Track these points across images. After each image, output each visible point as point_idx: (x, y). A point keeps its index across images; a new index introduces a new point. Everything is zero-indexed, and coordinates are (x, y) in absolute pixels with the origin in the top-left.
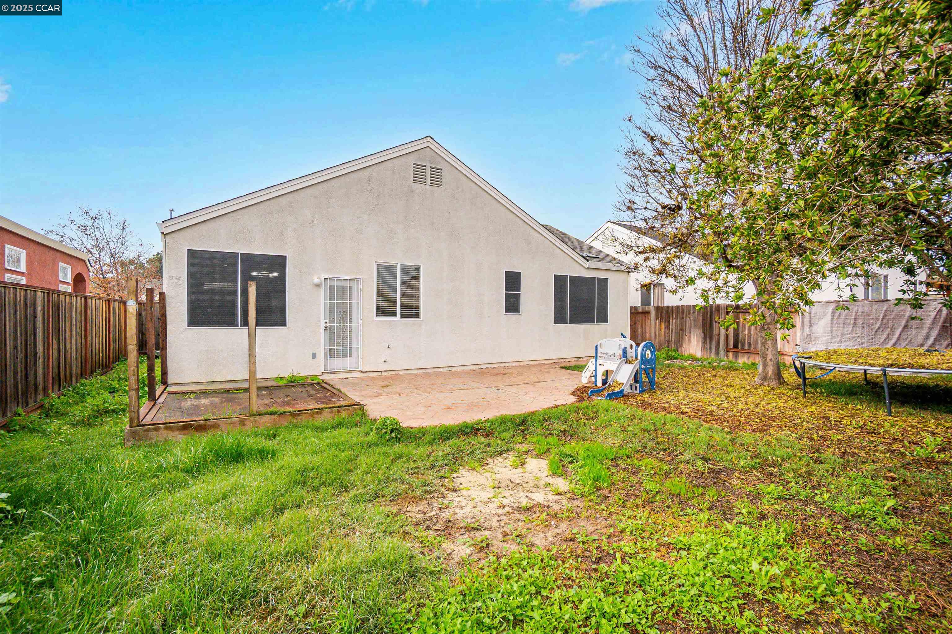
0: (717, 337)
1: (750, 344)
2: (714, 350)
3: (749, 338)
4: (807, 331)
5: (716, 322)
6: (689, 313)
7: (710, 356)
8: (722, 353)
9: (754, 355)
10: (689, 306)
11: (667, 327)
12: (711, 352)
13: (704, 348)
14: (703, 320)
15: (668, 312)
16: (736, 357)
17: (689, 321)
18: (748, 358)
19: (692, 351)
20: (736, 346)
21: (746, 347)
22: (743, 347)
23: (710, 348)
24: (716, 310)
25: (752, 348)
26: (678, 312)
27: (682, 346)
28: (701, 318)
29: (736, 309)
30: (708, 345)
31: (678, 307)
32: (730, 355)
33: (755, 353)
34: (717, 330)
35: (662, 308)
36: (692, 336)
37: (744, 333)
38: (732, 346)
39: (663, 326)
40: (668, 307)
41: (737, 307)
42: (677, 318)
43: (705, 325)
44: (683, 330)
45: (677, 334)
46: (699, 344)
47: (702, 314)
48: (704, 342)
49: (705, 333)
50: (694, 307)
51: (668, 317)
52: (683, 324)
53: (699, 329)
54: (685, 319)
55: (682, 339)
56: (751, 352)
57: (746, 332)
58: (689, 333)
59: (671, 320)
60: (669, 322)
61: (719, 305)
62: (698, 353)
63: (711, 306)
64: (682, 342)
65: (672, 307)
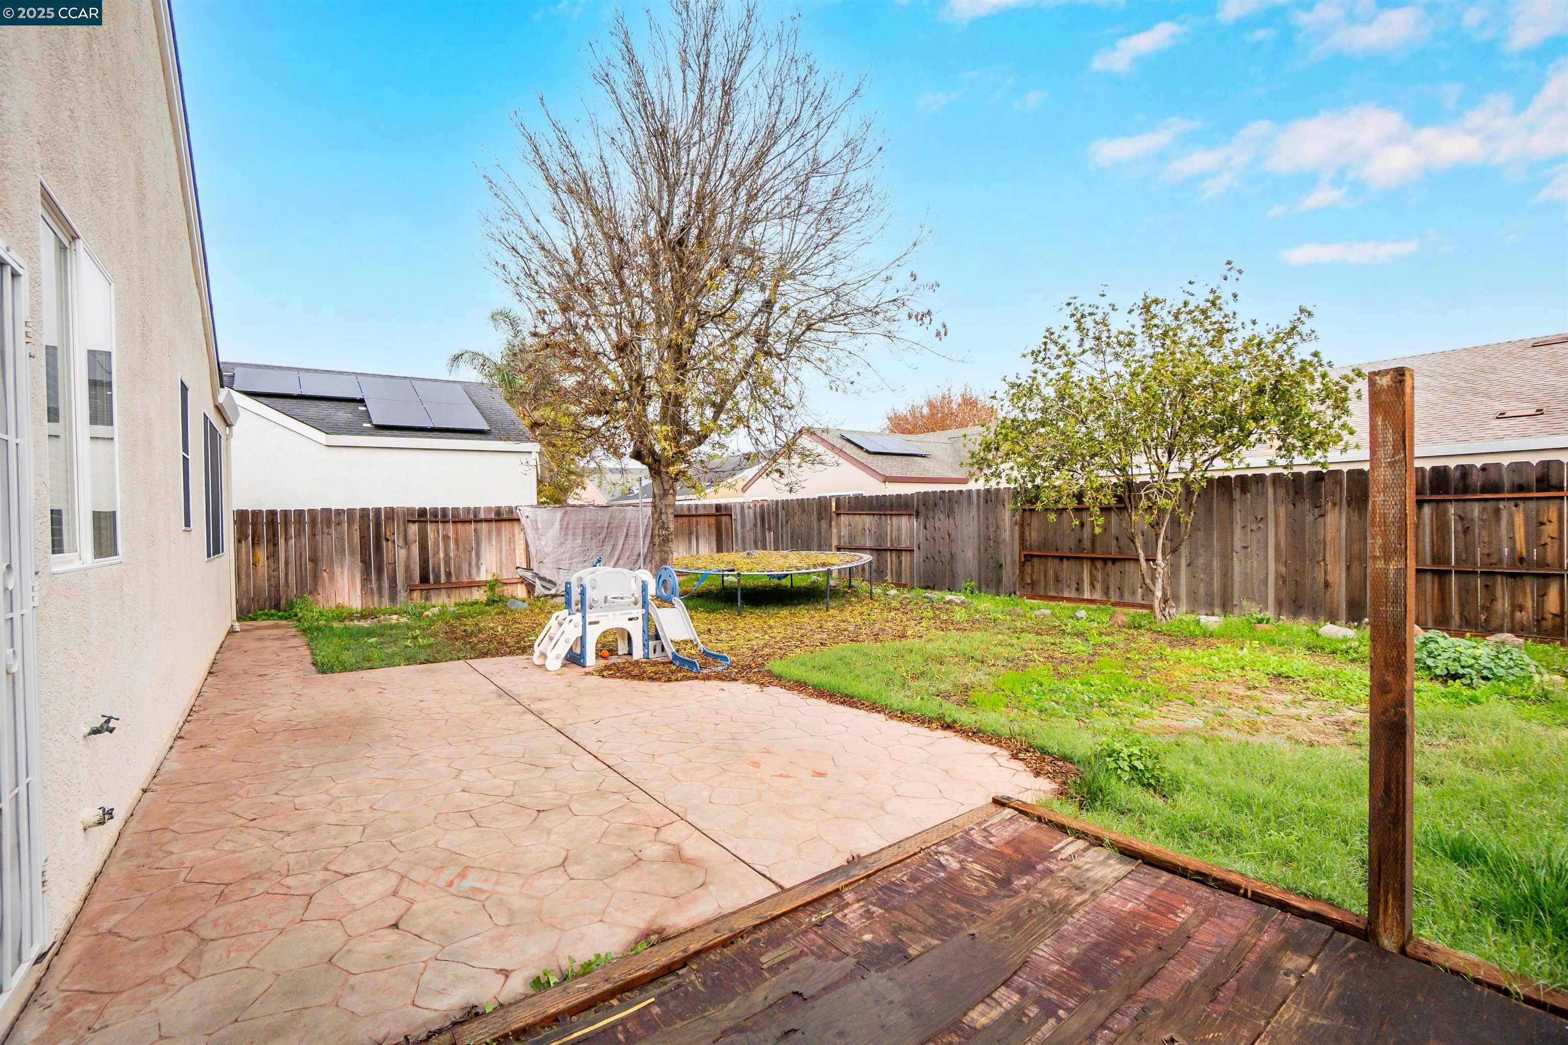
0: (391, 567)
1: (448, 574)
2: (386, 593)
3: (447, 563)
5: (387, 540)
6: (329, 526)
7: (380, 602)
8: (402, 595)
9: (457, 591)
10: (329, 511)
11: (273, 556)
12: (381, 595)
13: (366, 591)
14: (362, 537)
16: (427, 598)
17: (328, 541)
18: (449, 597)
19: (339, 600)
20: (424, 579)
21: (443, 579)
22: (437, 581)
23: (380, 588)
24: (387, 518)
25: (454, 580)
26: (300, 522)
27: (313, 591)
28: (357, 535)
29: (422, 516)
30: (374, 585)
31: (300, 513)
32: (416, 595)
33: (459, 586)
34: (391, 554)
35: (256, 514)
36: (337, 570)
37: (438, 557)
38: (417, 581)
39: (262, 554)
40: (272, 513)
41: (423, 512)
42: (298, 535)
43: (364, 546)
44: (314, 560)
45: (300, 568)
46: (353, 584)
47: (356, 526)
48: (366, 579)
49: (365, 562)
50: (339, 512)
51: (275, 535)
52: (314, 549)
53: (352, 553)
54: (319, 538)
55: (316, 577)
56: (452, 586)
57: (442, 555)
58: (331, 564)
59: (281, 542)
60: (276, 545)
61: (392, 509)
62: (356, 603)
63: (378, 511)
64: (316, 584)
65: (285, 513)
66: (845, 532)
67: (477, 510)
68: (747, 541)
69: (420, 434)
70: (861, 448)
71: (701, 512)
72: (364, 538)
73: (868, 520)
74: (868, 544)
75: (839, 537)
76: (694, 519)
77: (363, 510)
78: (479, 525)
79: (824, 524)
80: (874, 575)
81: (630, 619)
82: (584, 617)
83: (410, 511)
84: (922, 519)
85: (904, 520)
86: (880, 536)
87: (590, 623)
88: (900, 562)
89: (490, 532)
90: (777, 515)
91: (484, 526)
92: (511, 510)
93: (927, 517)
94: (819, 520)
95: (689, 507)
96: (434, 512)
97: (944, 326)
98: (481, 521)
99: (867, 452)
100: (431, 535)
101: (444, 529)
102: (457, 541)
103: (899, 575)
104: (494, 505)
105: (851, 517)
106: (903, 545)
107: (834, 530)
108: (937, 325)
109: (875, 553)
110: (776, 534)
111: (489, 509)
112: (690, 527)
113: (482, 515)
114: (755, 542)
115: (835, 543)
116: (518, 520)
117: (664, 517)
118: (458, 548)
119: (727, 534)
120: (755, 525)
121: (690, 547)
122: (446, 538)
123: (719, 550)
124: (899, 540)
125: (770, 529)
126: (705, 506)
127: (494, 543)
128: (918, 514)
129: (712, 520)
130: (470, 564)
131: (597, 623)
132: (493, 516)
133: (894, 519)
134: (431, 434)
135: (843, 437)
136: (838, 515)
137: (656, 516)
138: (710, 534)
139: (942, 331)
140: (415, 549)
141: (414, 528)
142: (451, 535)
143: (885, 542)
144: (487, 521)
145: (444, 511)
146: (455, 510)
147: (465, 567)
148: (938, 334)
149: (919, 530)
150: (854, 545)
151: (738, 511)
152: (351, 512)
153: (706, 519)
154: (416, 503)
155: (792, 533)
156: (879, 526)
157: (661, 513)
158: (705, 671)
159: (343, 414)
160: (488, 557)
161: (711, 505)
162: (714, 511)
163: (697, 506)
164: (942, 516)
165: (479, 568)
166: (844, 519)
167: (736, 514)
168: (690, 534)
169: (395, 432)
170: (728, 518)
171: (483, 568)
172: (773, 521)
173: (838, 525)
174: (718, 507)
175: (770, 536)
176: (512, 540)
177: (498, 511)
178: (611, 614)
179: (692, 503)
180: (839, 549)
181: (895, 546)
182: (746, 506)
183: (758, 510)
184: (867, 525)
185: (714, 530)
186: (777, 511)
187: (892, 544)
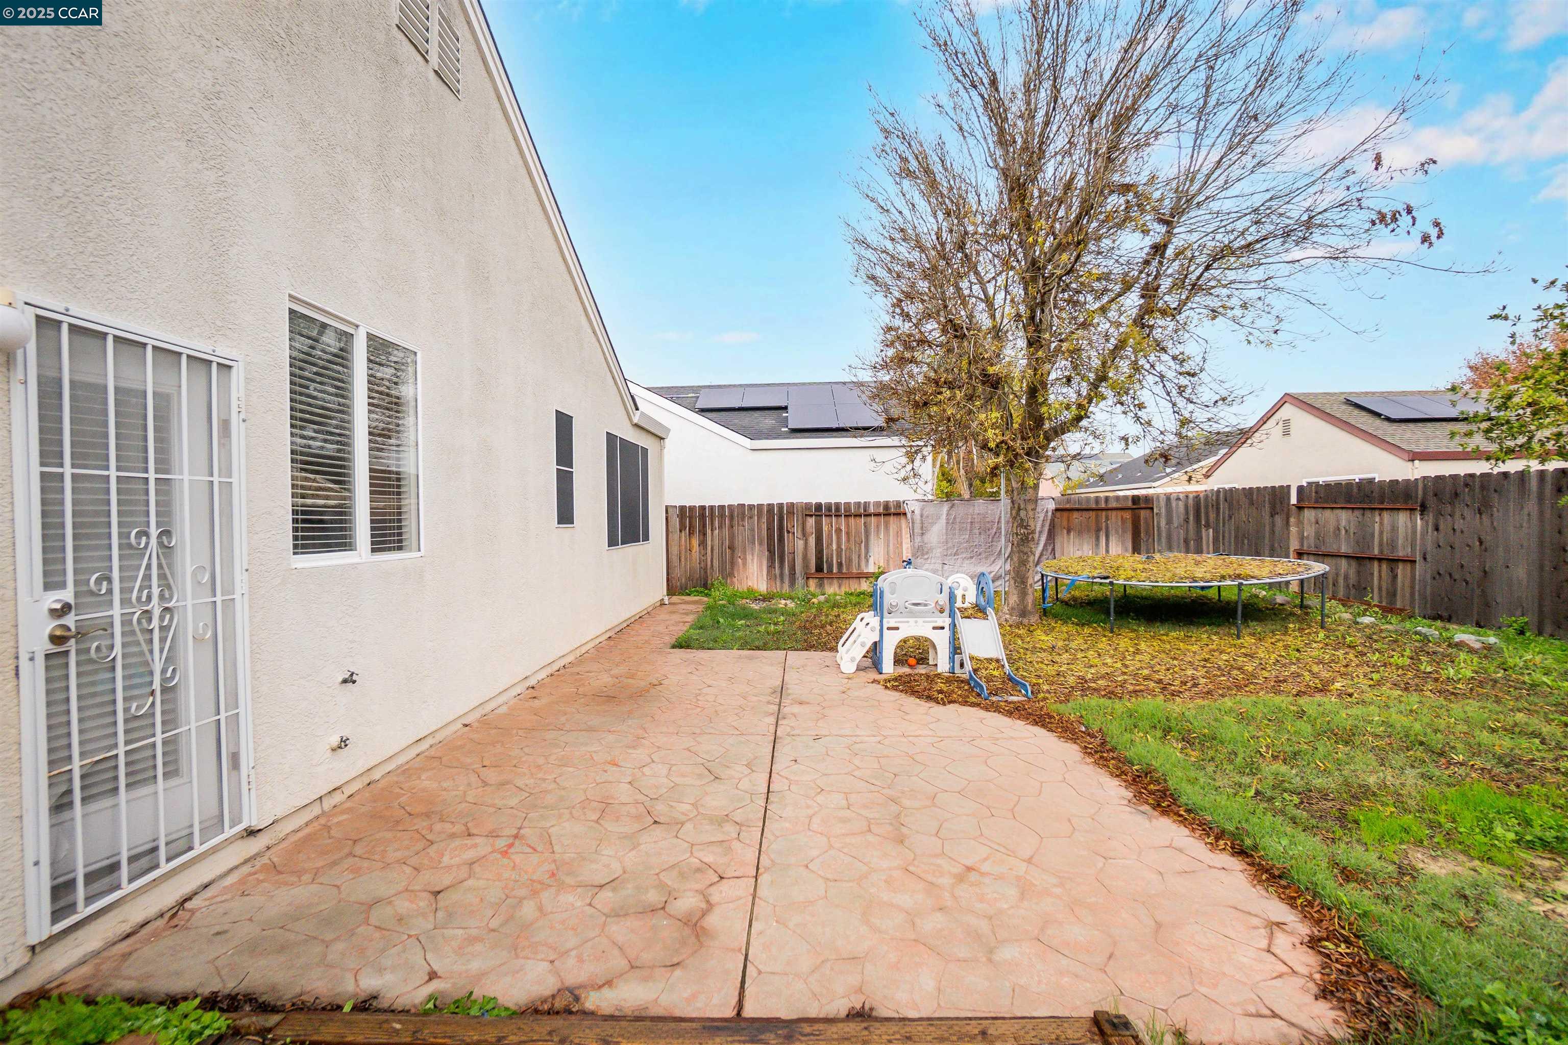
0: (791, 556)
1: (840, 565)
2: (787, 579)
3: (839, 554)
4: (918, 539)
5: (788, 532)
6: (743, 519)
7: (782, 587)
8: (800, 581)
9: (847, 581)
11: (703, 543)
12: (782, 581)
13: (771, 577)
14: (768, 529)
15: (702, 516)
16: (821, 586)
17: (743, 532)
18: (840, 587)
19: (750, 584)
20: (819, 569)
21: (835, 570)
22: (830, 570)
23: (782, 575)
24: (788, 512)
25: (844, 571)
26: (722, 516)
27: (731, 575)
28: (765, 526)
29: (819, 511)
30: (777, 571)
31: (722, 508)
32: (812, 583)
33: (850, 577)
34: (791, 544)
35: (692, 509)
36: (749, 557)
37: (832, 548)
38: (813, 570)
39: (695, 542)
40: (703, 508)
41: (819, 506)
42: (720, 527)
43: (770, 537)
44: (732, 547)
45: (722, 555)
46: (761, 570)
47: (764, 520)
48: (771, 566)
49: (771, 551)
50: (751, 507)
51: (704, 526)
52: (732, 537)
53: (761, 544)
54: (735, 528)
55: (733, 563)
56: (843, 576)
57: (834, 546)
58: (744, 553)
59: (709, 532)
60: (705, 534)
61: (792, 504)
62: (762, 586)
63: (781, 506)
64: (732, 568)
65: (712, 508)
66: (1309, 531)
67: (866, 505)
68: (1175, 537)
69: (826, 434)
70: (1378, 415)
71: (1113, 504)
72: (770, 529)
73: (1344, 517)
74: (1344, 549)
75: (1302, 539)
76: (1104, 513)
77: (769, 505)
78: (868, 519)
79: (1278, 520)
80: (1353, 591)
81: (934, 628)
82: (881, 621)
83: (808, 506)
84: (1430, 518)
85: (1402, 518)
86: (1364, 538)
87: (889, 629)
88: (1395, 577)
89: (878, 527)
90: (1218, 509)
91: (873, 519)
92: (898, 504)
93: (1440, 513)
94: (1272, 516)
95: (1097, 500)
96: (829, 507)
97: (1437, 224)
98: (870, 515)
99: (1388, 419)
100: (825, 528)
101: (837, 523)
102: (848, 534)
103: (1392, 594)
104: (882, 499)
105: (1319, 511)
106: (1401, 553)
107: (1293, 529)
108: (1425, 225)
109: (1354, 563)
110: (1216, 532)
111: (877, 504)
112: (1097, 521)
113: (872, 510)
114: (1186, 541)
115: (1294, 545)
116: (905, 514)
117: (1022, 513)
118: (848, 540)
119: (1147, 533)
120: (1187, 520)
121: (1097, 545)
122: (839, 531)
123: (1136, 549)
124: (1393, 545)
125: (1207, 526)
126: (1117, 498)
127: (882, 536)
128: (1424, 508)
129: (1127, 515)
130: (859, 556)
131: (897, 629)
132: (881, 510)
133: (1386, 515)
134: (835, 434)
135: (1349, 402)
136: (1300, 508)
137: (1014, 512)
138: (1124, 531)
139: (1434, 232)
140: (812, 541)
141: (811, 521)
142: (843, 528)
143: (1370, 546)
144: (877, 515)
145: (838, 505)
146: (847, 504)
147: (855, 558)
148: (1425, 239)
149: (1424, 533)
150: (1324, 549)
151: (1163, 503)
152: (760, 506)
153: (1120, 513)
154: (814, 498)
155: (1237, 529)
156: (1361, 525)
157: (1019, 509)
158: (994, 699)
159: (768, 421)
160: (876, 549)
161: (1126, 497)
162: (1129, 504)
163: (1107, 499)
164: (1467, 513)
165: (867, 561)
166: (1309, 515)
167: (1160, 508)
168: (1098, 530)
169: (807, 434)
170: (1148, 511)
171: (871, 560)
172: (1212, 516)
173: (1300, 523)
174: (1136, 499)
175: (1208, 535)
176: (898, 534)
177: (886, 505)
178: (912, 620)
179: (1101, 495)
180: (1300, 555)
181: (1387, 553)
182: (1173, 497)
183: (1191, 501)
184: (1343, 523)
185: (1129, 525)
186: (1218, 504)
187: (1381, 551)
